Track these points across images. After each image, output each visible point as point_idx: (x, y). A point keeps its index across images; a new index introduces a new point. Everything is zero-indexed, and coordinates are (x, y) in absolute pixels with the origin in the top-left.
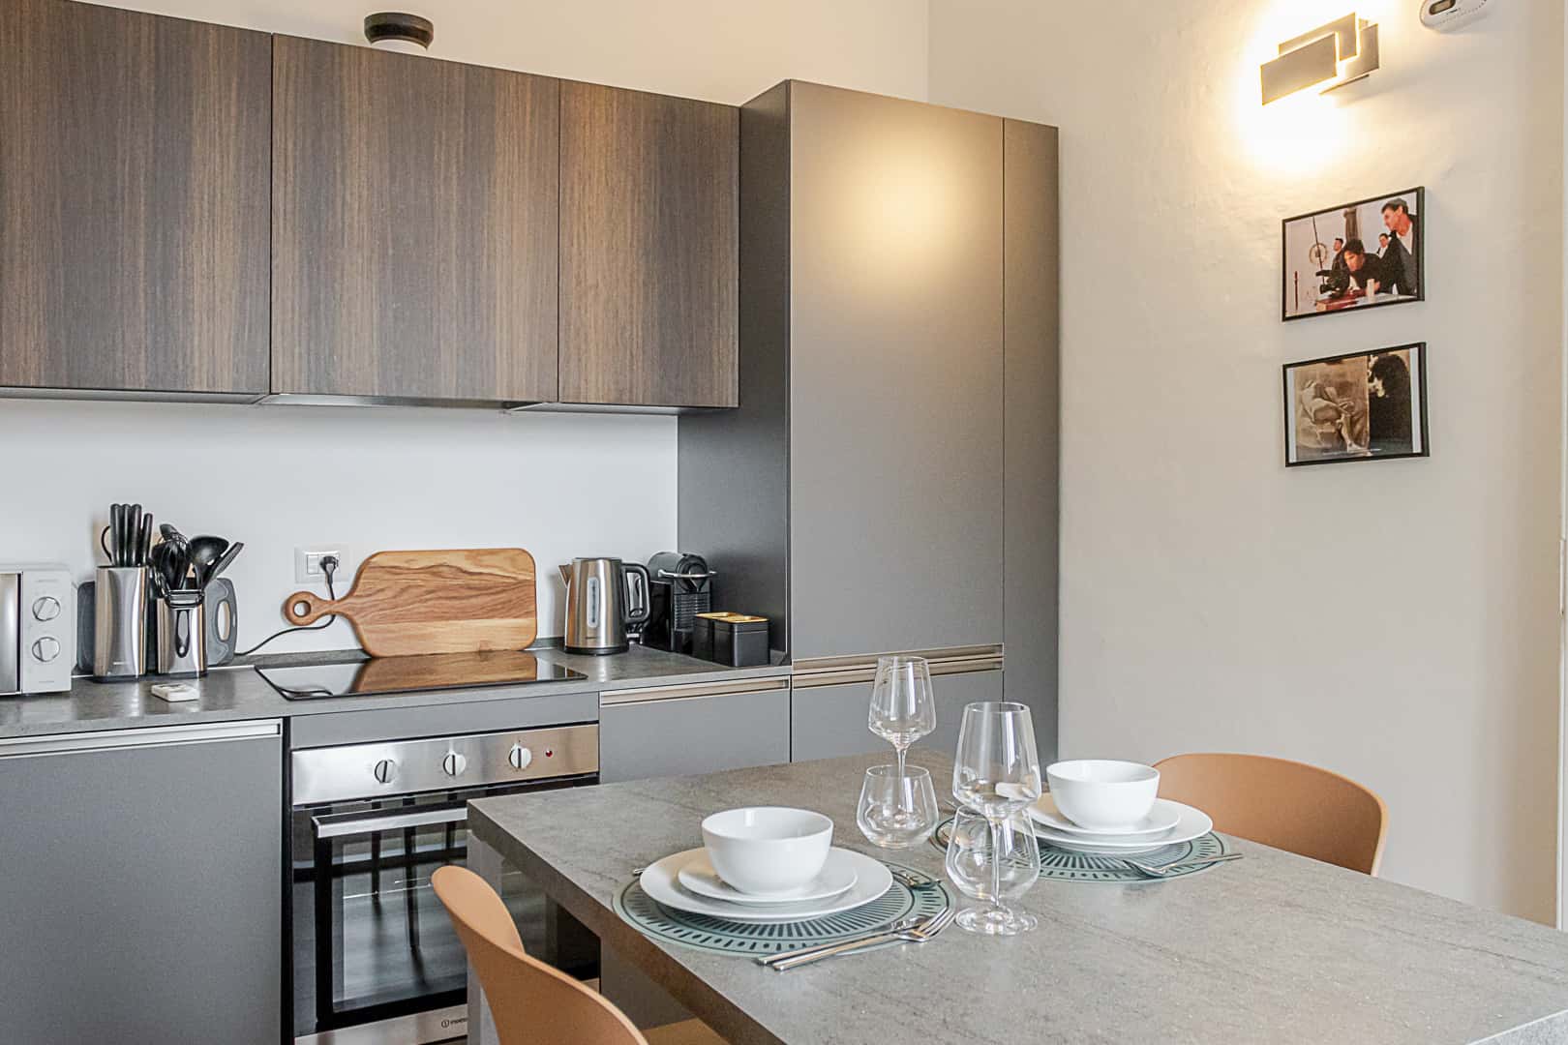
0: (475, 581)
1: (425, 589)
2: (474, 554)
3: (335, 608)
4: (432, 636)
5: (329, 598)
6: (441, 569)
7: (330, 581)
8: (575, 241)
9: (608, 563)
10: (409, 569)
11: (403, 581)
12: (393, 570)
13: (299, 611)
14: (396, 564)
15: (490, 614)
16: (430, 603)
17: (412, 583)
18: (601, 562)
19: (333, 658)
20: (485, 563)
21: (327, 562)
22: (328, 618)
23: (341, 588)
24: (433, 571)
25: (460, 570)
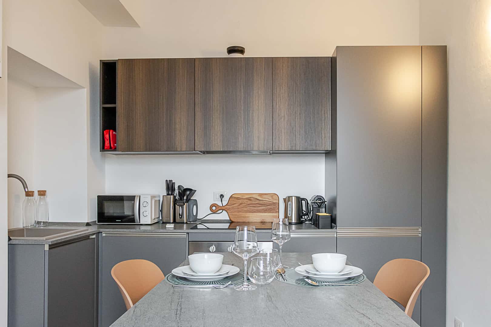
0: (261, 202)
1: (246, 204)
2: (261, 195)
3: (222, 208)
4: (248, 217)
5: (222, 206)
6: (251, 199)
7: (222, 201)
8: (278, 104)
9: (295, 197)
10: (242, 198)
11: (240, 201)
12: (238, 198)
13: (214, 209)
14: (239, 197)
15: (265, 212)
16: (248, 208)
17: (243, 202)
18: (293, 197)
19: (222, 221)
20: (264, 197)
21: (222, 196)
22: (222, 211)
23: (225, 203)
24: (249, 199)
25: (256, 199)
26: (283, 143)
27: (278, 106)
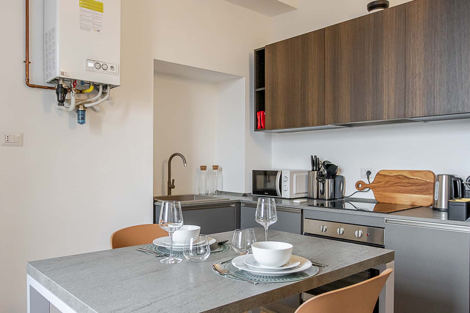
0: (411, 181)
1: (393, 182)
2: (412, 172)
3: (369, 186)
4: (395, 198)
5: (368, 183)
6: (400, 176)
7: (368, 178)
9: (447, 176)
10: (389, 176)
11: (387, 179)
12: (385, 176)
13: (360, 186)
14: (386, 174)
15: (416, 193)
16: (396, 187)
17: (390, 180)
18: (444, 176)
19: (369, 201)
20: (415, 175)
21: (369, 173)
22: (368, 189)
23: (371, 180)
24: (397, 177)
25: (406, 177)
26: (418, 108)
27: (411, 61)
